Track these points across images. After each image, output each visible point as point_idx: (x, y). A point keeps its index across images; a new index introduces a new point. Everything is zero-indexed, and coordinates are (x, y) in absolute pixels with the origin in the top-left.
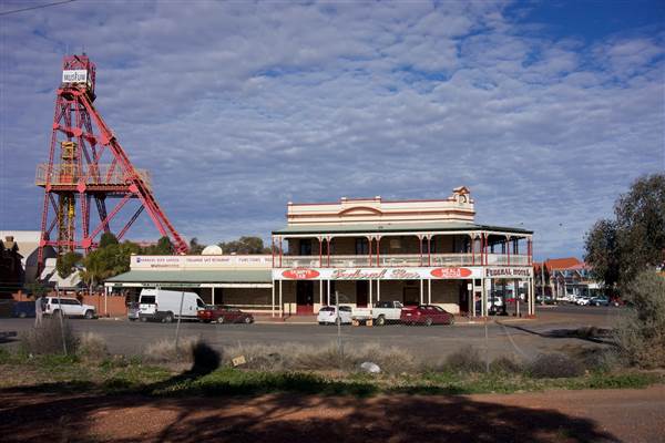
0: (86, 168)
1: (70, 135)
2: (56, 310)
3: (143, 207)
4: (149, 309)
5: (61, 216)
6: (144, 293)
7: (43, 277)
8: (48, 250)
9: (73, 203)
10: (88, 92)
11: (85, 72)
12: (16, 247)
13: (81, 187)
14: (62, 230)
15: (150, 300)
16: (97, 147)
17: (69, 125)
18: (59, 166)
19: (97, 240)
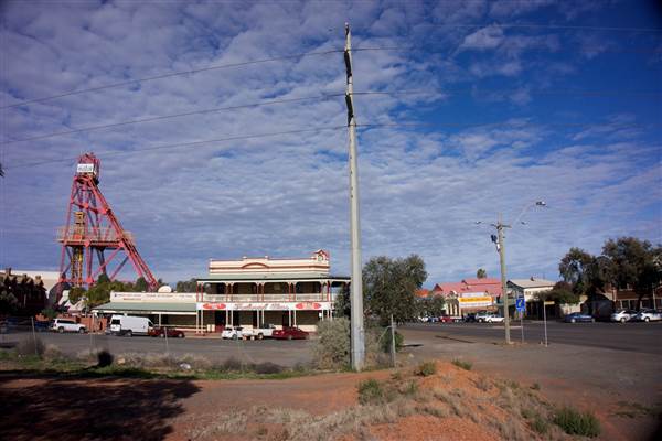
0: (91, 229)
1: (81, 207)
2: (60, 328)
3: (127, 258)
4: (116, 328)
5: (73, 262)
6: (114, 317)
7: (60, 303)
8: (64, 285)
9: (82, 253)
10: (94, 179)
11: (92, 165)
12: (42, 283)
13: (87, 243)
14: (74, 271)
15: (117, 322)
16: (99, 215)
17: (81, 200)
18: (73, 228)
19: (96, 279)
